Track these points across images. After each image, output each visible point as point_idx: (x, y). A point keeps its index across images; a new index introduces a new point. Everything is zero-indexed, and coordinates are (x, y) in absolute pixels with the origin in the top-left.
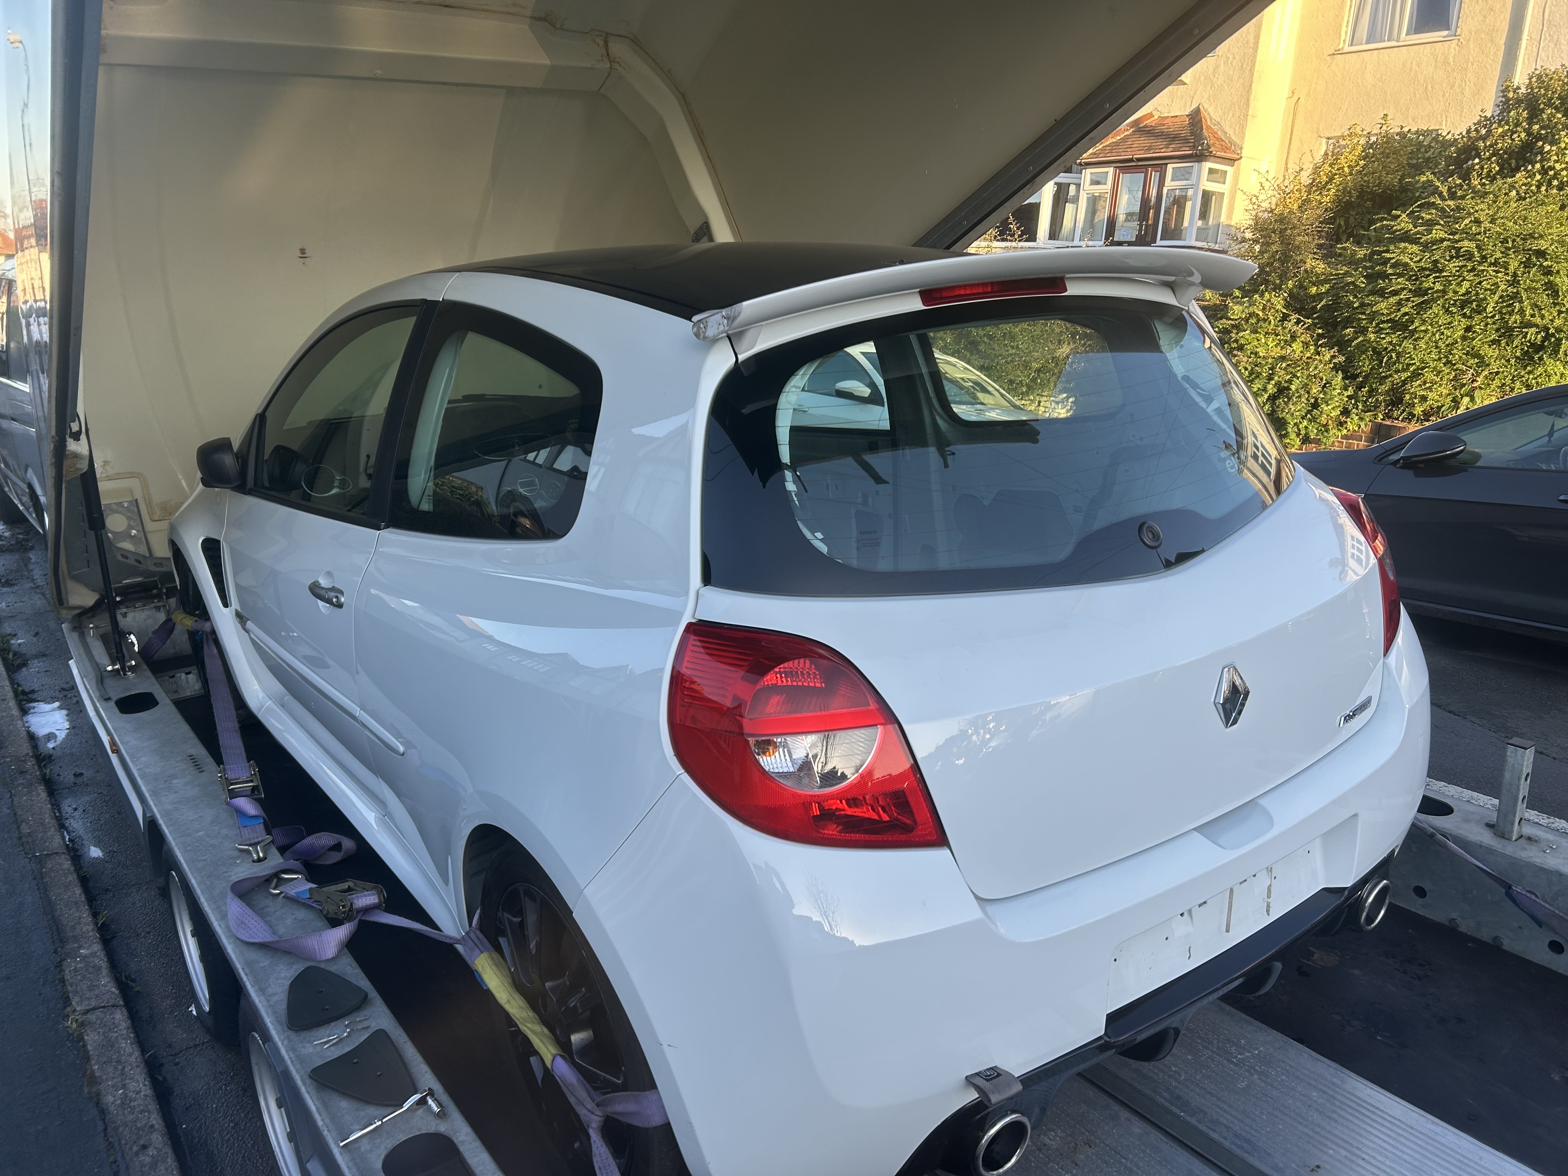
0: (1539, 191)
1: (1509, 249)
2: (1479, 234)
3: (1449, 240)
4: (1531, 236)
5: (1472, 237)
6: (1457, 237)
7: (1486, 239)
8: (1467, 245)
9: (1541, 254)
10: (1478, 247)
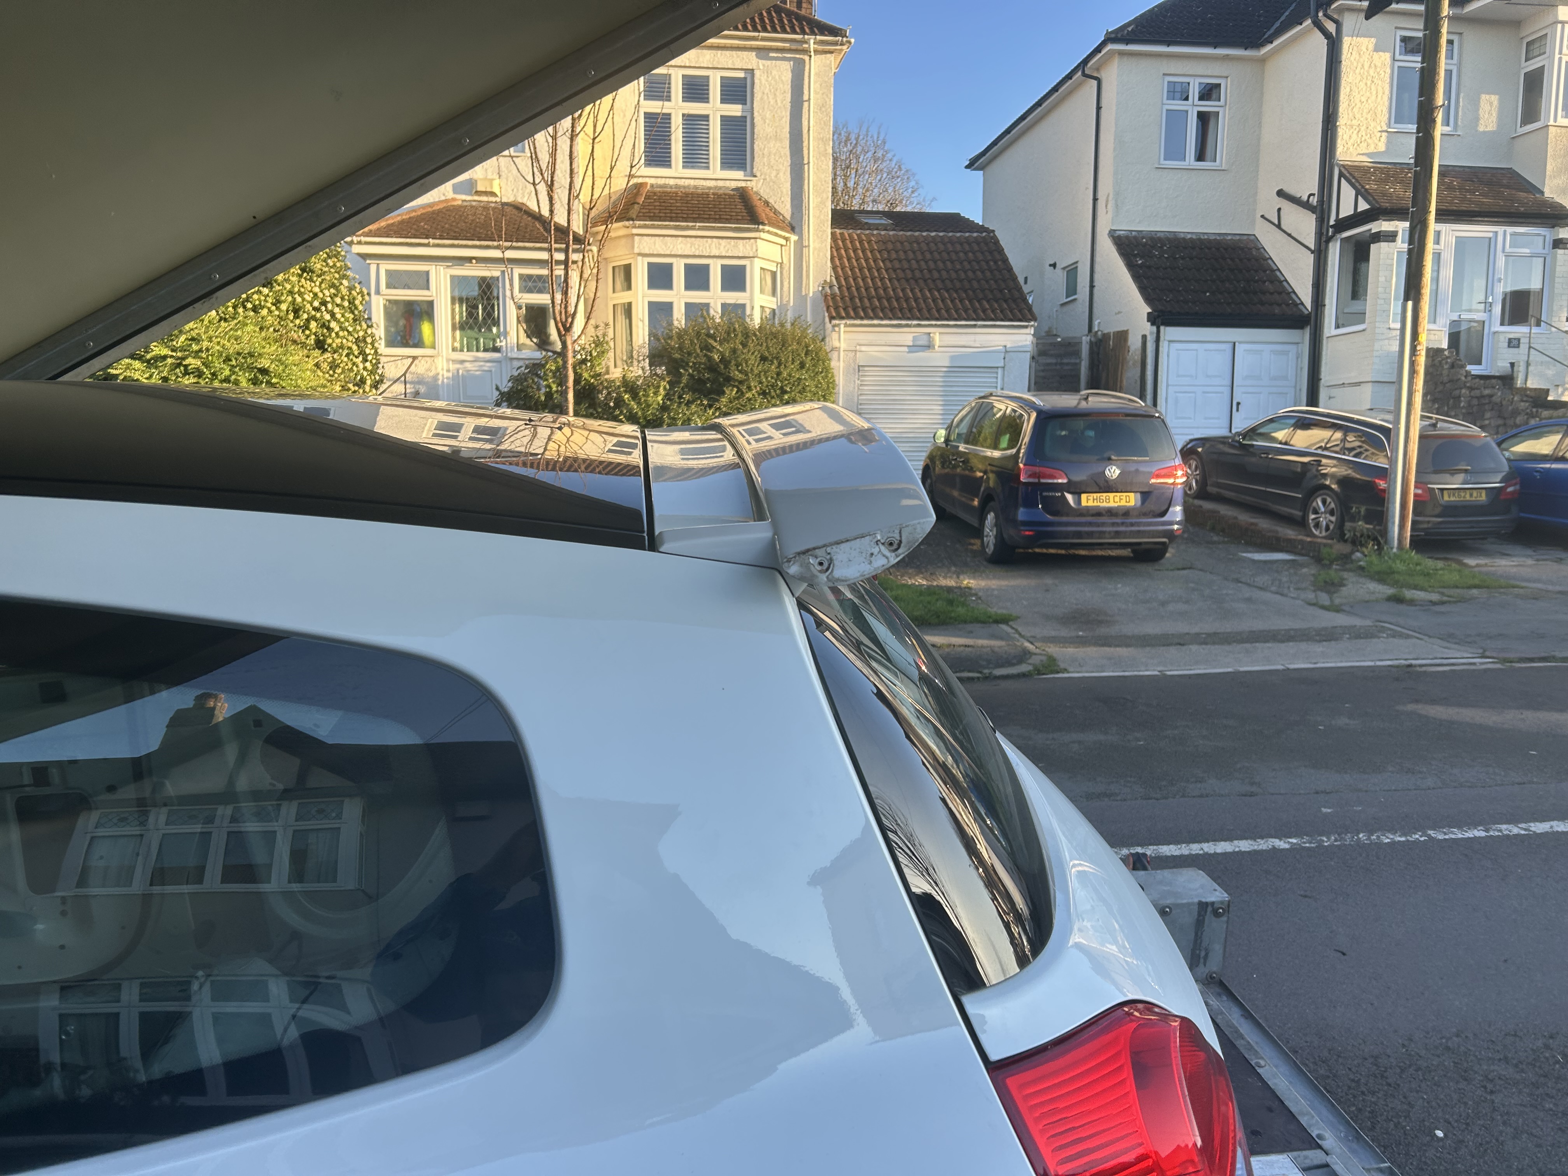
0: (236, 313)
1: (233, 366)
2: (201, 351)
3: (172, 357)
4: (251, 355)
5: (197, 354)
6: (179, 354)
7: (210, 358)
8: (193, 362)
9: (264, 371)
10: (203, 364)
